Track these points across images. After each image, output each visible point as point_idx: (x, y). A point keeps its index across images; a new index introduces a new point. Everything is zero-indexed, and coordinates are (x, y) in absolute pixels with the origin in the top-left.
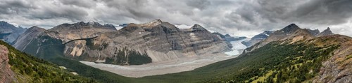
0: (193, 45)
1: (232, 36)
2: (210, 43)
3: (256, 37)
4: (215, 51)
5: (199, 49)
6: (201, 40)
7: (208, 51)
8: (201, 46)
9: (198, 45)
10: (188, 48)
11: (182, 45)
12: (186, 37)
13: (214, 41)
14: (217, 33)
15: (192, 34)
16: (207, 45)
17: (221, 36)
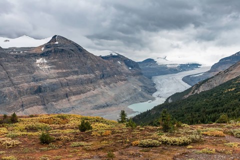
0: (39, 90)
1: (160, 62)
2: (91, 81)
3: (223, 61)
4: (102, 101)
5: (57, 98)
6: (66, 75)
7: (83, 102)
8: (62, 92)
9: (53, 88)
10: (25, 99)
11: (6, 90)
12: (21, 70)
13: (103, 77)
14: (119, 57)
15: (39, 61)
16: (80, 87)
17: (128, 63)
